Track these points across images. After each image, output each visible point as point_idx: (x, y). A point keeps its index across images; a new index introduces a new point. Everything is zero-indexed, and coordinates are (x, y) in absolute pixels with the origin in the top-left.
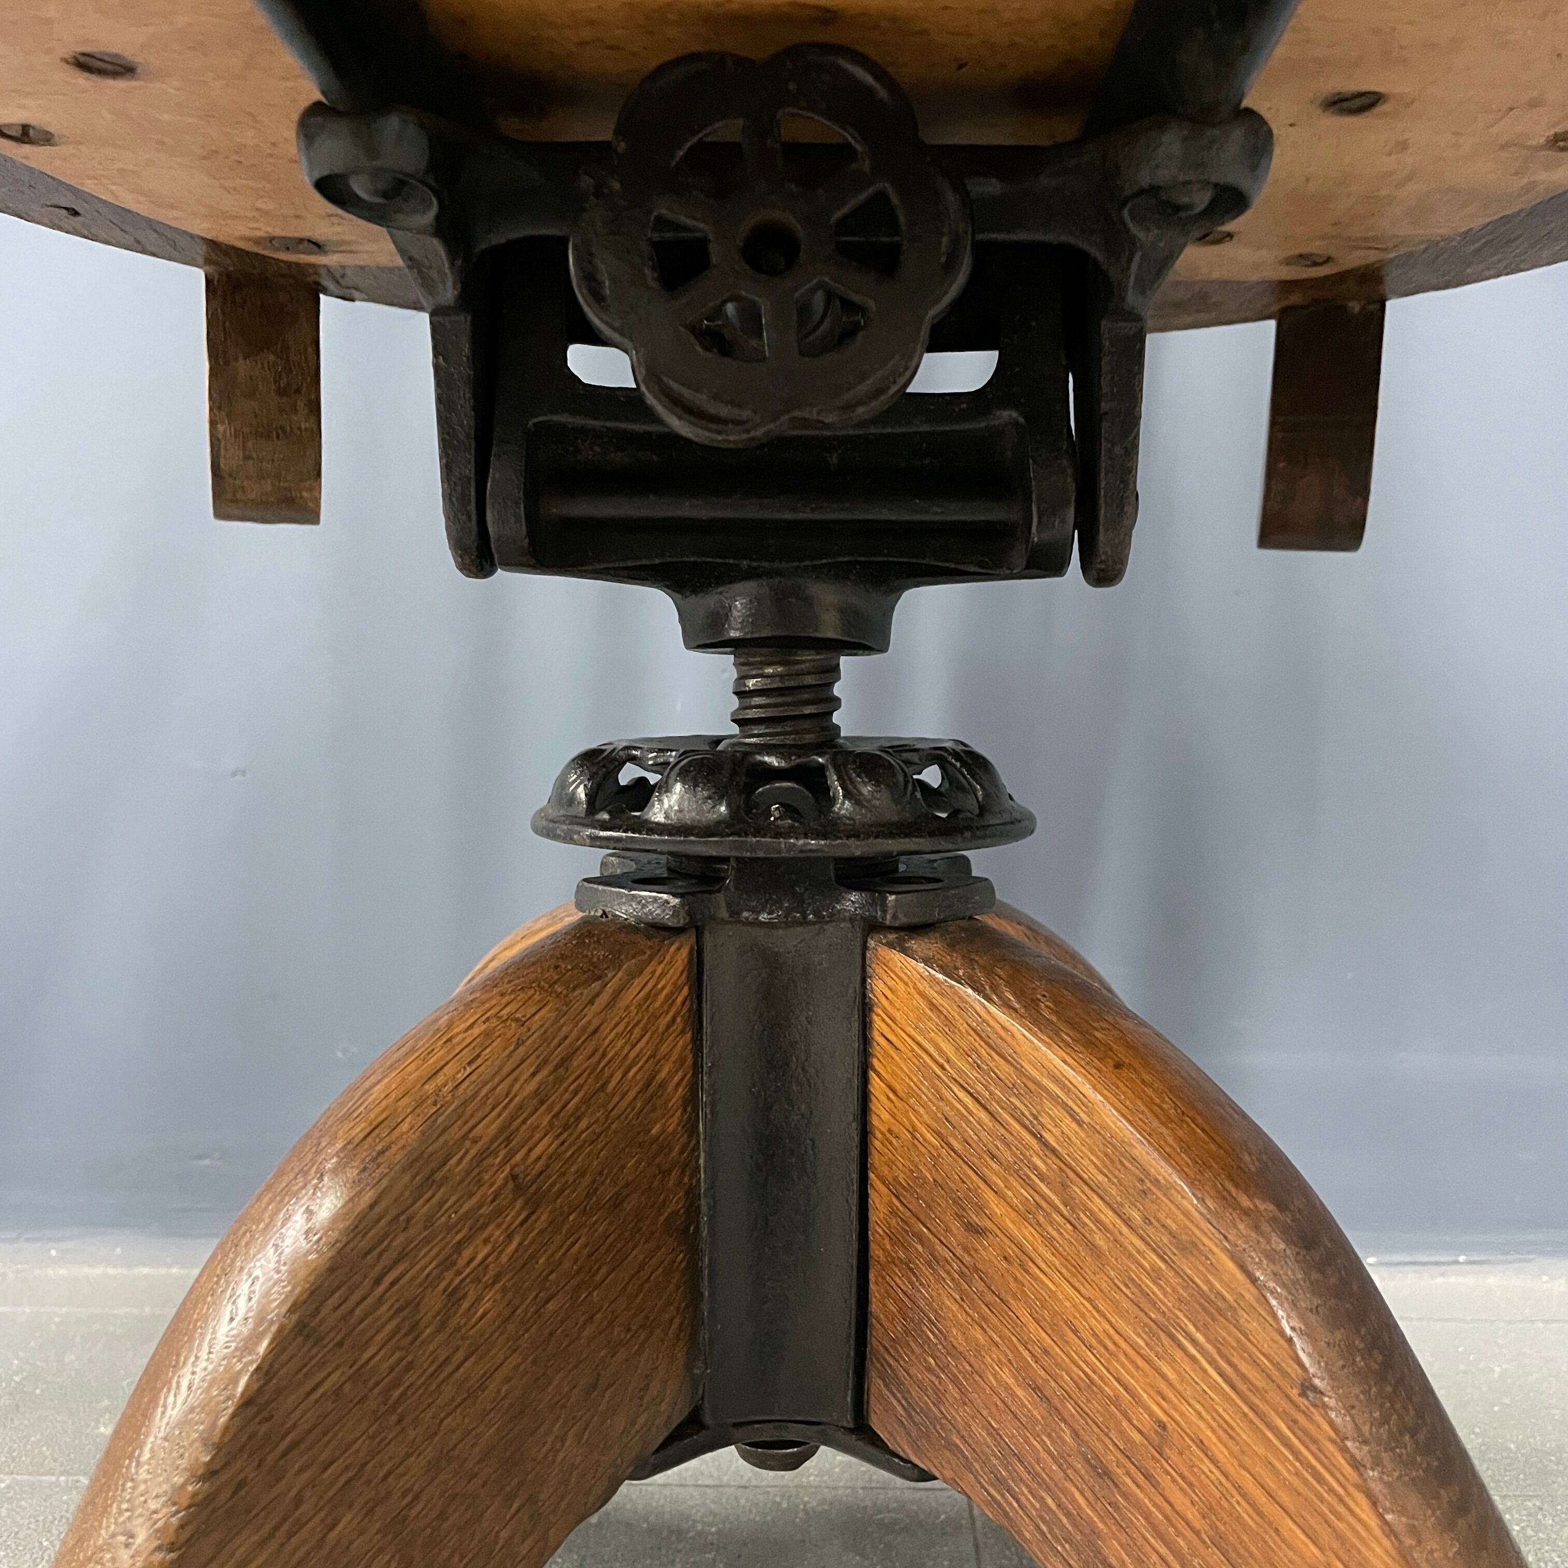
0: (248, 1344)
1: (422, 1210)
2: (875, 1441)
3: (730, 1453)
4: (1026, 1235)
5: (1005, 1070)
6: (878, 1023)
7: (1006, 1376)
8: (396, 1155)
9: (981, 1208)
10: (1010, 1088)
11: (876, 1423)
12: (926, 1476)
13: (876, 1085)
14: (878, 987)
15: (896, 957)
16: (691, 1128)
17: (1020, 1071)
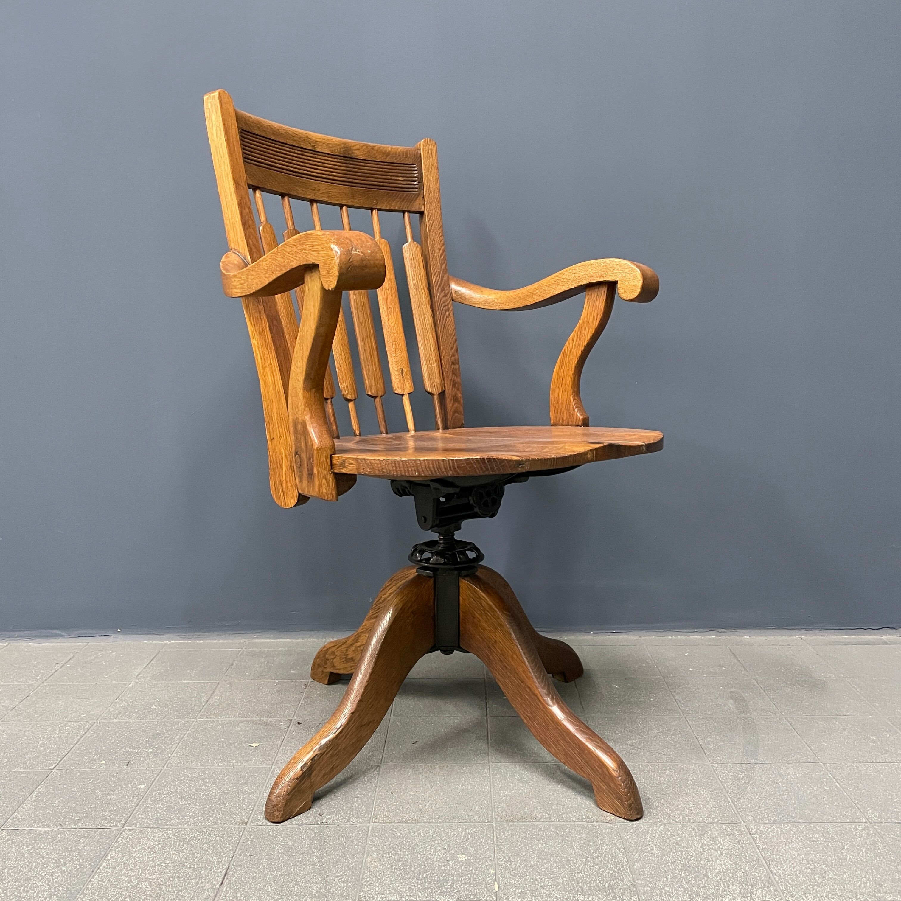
0: (384, 631)
1: (402, 615)
2: (461, 648)
3: (439, 651)
4: (481, 618)
5: (477, 596)
6: (461, 590)
7: (478, 637)
8: (399, 608)
9: (475, 614)
10: (477, 598)
11: (461, 646)
12: (468, 652)
13: (461, 598)
14: (461, 584)
15: (463, 580)
16: (434, 605)
17: (478, 595)
